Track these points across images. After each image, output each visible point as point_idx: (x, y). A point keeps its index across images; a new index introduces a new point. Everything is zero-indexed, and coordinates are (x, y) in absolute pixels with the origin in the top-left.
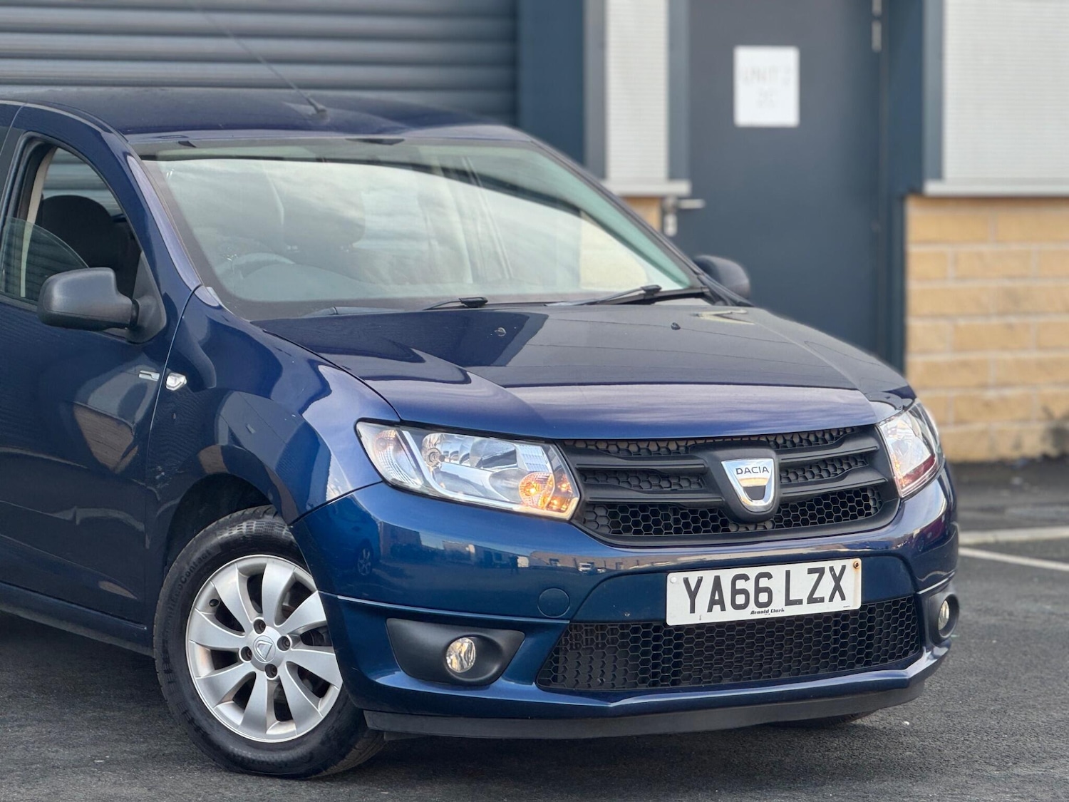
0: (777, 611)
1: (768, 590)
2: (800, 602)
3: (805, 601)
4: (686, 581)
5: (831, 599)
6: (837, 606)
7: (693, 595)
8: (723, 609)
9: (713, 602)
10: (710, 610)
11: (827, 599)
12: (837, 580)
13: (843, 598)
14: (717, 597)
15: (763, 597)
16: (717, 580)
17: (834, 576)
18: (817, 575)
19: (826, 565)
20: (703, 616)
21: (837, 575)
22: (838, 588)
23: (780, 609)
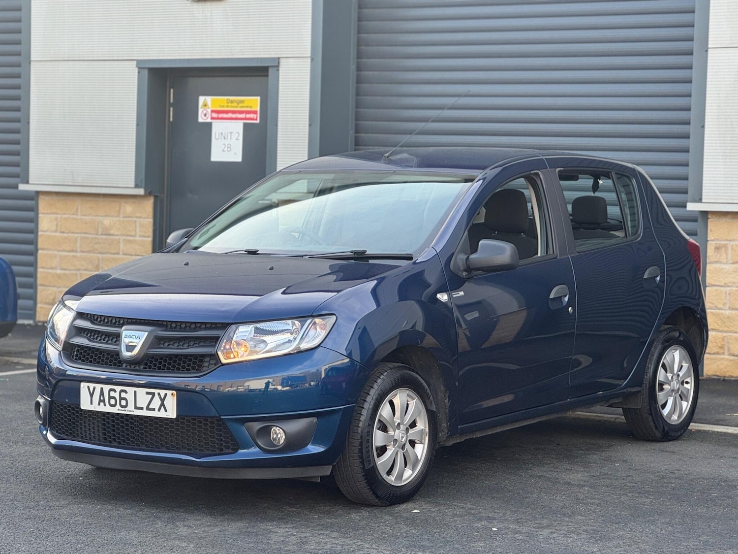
0: (130, 411)
1: (125, 399)
2: (142, 409)
3: (145, 409)
4: (88, 387)
5: (159, 410)
6: (162, 414)
7: (92, 395)
8: (105, 405)
9: (100, 401)
10: (99, 404)
11: (157, 409)
12: (163, 400)
13: (166, 411)
14: (102, 399)
15: (123, 403)
16: (102, 389)
17: (160, 398)
18: (151, 396)
19: (156, 391)
20: (96, 407)
21: (162, 398)
22: (162, 405)
23: (131, 410)
